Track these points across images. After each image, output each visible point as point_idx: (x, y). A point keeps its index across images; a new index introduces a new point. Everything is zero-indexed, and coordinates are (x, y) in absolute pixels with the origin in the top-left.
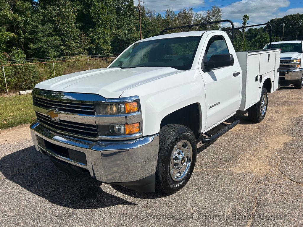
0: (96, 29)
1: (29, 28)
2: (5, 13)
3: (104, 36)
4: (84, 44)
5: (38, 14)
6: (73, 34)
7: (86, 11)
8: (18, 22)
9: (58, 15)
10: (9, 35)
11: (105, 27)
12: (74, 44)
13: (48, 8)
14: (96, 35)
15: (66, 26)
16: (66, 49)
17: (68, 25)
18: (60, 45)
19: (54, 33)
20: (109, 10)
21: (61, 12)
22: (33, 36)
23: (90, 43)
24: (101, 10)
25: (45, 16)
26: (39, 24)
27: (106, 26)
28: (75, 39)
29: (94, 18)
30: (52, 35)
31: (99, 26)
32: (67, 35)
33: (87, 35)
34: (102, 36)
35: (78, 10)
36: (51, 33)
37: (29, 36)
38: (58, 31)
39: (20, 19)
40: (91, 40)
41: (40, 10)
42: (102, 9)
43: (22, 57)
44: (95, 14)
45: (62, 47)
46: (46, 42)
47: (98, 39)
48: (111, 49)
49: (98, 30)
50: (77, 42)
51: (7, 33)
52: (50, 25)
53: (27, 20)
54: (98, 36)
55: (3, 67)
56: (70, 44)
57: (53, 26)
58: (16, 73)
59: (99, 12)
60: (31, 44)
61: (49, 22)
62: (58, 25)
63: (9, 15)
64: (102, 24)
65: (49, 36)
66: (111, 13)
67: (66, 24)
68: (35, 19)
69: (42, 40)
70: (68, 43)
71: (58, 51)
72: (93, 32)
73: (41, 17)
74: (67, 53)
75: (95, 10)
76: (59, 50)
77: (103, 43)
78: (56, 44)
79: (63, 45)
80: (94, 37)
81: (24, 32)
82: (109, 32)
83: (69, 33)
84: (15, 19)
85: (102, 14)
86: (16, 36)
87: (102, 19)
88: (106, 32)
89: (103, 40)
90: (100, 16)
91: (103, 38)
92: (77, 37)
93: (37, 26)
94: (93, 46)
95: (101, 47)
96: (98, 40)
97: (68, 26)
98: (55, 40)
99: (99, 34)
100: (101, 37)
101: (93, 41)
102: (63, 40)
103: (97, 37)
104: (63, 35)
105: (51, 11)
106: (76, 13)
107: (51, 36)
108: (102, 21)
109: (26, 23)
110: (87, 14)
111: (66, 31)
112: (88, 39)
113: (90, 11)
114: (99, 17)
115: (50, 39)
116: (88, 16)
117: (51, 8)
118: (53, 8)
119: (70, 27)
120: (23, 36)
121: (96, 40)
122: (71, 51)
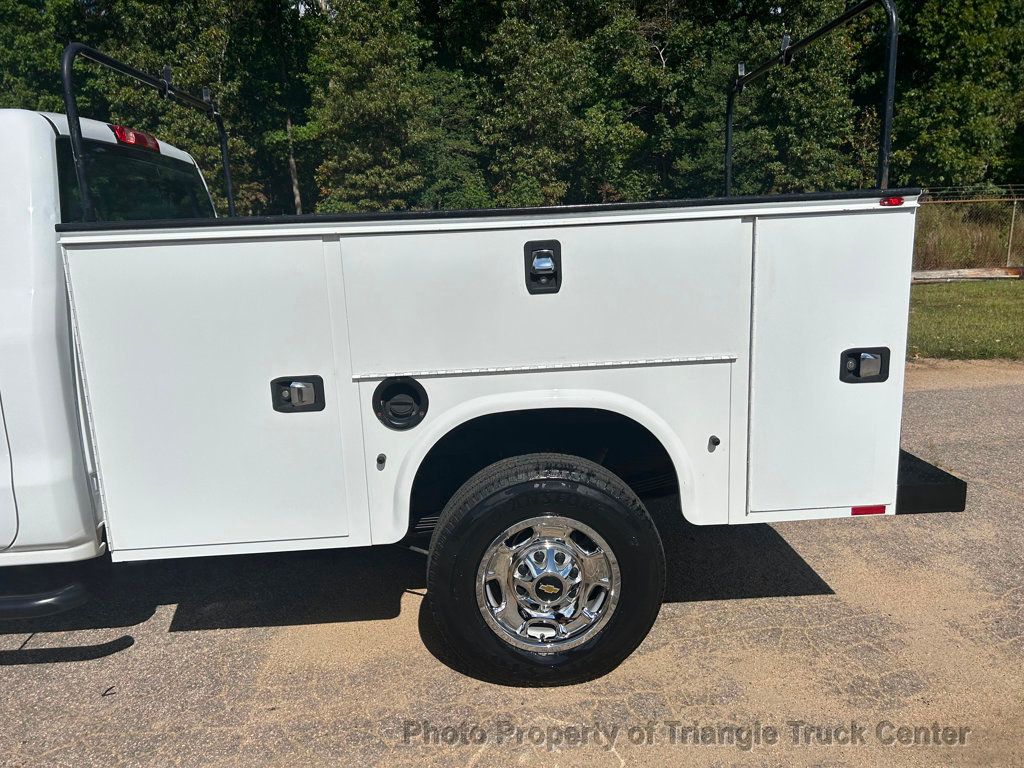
2: (624, 65)
6: (823, 117)
10: (624, 131)
14: (923, 114)
16: (787, 170)
17: (812, 85)
18: (769, 158)
19: (755, 118)
23: (895, 147)
24: (968, 13)
26: (718, 89)
29: (931, 47)
30: (753, 125)
31: (945, 78)
32: (797, 121)
34: (954, 115)
36: (746, 117)
38: (771, 111)
40: (900, 134)
44: (937, 28)
45: (776, 166)
47: (935, 126)
48: (1006, 166)
49: (938, 94)
51: (621, 127)
54: (933, 118)
57: (760, 92)
59: (957, 18)
62: (774, 89)
64: (960, 72)
67: (804, 80)
70: (797, 151)
71: (757, 180)
75: (940, 12)
76: (763, 175)
77: (955, 143)
78: (755, 156)
79: (777, 159)
80: (915, 122)
81: (674, 121)
83: (808, 115)
84: (654, 83)
85: (970, 28)
86: (641, 135)
87: (963, 45)
88: (977, 97)
90: (959, 37)
91: (957, 124)
94: (904, 156)
95: (938, 161)
96: (929, 133)
97: (810, 89)
98: (754, 143)
100: (943, 120)
101: (905, 139)
102: (781, 142)
103: (929, 120)
104: (786, 121)
106: (868, 37)
107: (747, 129)
108: (965, 56)
111: (798, 109)
114: (951, 39)
115: (741, 137)
117: (765, 31)
118: (773, 29)
119: (817, 90)
120: (669, 132)
121: (924, 135)
122: (800, 178)
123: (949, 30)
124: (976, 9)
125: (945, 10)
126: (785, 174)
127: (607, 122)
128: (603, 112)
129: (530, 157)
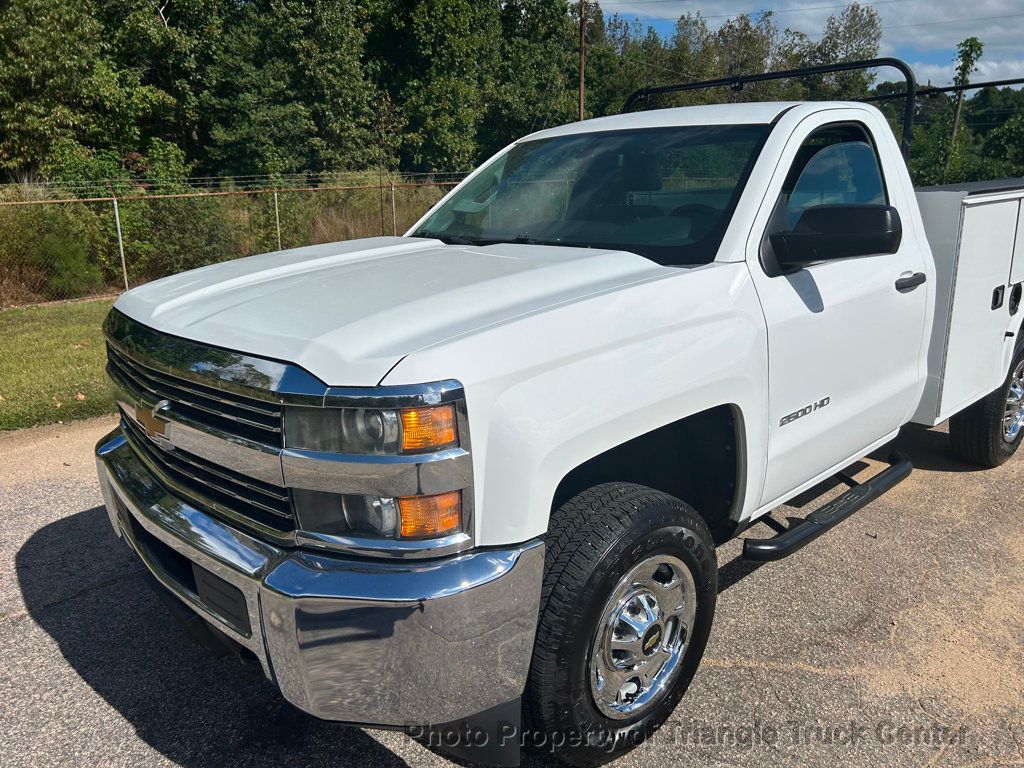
0: (428, 81)
1: (214, 75)
2: (139, 21)
3: (456, 106)
4: (388, 132)
5: (246, 28)
6: (354, 99)
7: (401, 19)
8: (178, 53)
9: (308, 32)
10: (149, 94)
11: (459, 75)
12: (355, 132)
13: (278, 6)
14: (427, 103)
15: (331, 71)
16: (327, 145)
17: (339, 66)
18: (310, 133)
19: (291, 93)
20: (478, 15)
21: (318, 22)
22: (226, 101)
23: (407, 129)
24: (450, 17)
25: (265, 33)
26: (246, 60)
27: (464, 73)
28: (357, 113)
29: (424, 44)
30: (287, 101)
31: (440, 72)
32: (332, 99)
33: (400, 101)
34: (448, 105)
35: (373, 17)
36: (281, 92)
37: (214, 101)
38: (306, 88)
39: (185, 42)
40: (411, 119)
41: (253, 15)
42: (454, 13)
43: (178, 173)
44: (429, 30)
45: (316, 141)
46: (265, 123)
47: (435, 115)
48: (478, 150)
49: (437, 84)
50: (365, 126)
51: (144, 90)
52: (280, 64)
53: (208, 46)
54: (434, 106)
55: (116, 203)
56: (342, 130)
57: (291, 68)
58: (157, 222)
59: (443, 22)
60: (219, 126)
61: (279, 56)
62: (306, 67)
63: (152, 31)
64: (451, 66)
65: (276, 102)
66: (483, 28)
67: (331, 61)
68: (233, 46)
69: (253, 117)
70: (336, 127)
71: (301, 154)
72: (417, 90)
73: (255, 39)
74: (329, 161)
75: (430, 16)
76: (306, 149)
77: (451, 129)
78: (297, 131)
79: (317, 135)
80: (421, 109)
81: (198, 87)
82: (473, 91)
83: (340, 95)
84: (169, 44)
85: (453, 31)
86: (171, 100)
87: (450, 46)
88: (462, 92)
89: (449, 121)
90: (445, 38)
91: (452, 114)
92: (366, 109)
93: (239, 69)
94: (416, 138)
95: (443, 144)
96: (433, 119)
97: (338, 70)
98: (294, 116)
99: (438, 99)
100: (443, 109)
101: (416, 123)
102: (318, 117)
103: (432, 109)
104: (321, 98)
105: (286, 18)
106: (368, 27)
107: (283, 104)
108: (452, 55)
109: (205, 59)
110: (401, 30)
111: (331, 86)
112: (400, 113)
113: (411, 20)
114: (442, 40)
115: (279, 111)
116: (407, 37)
117: (287, 7)
118: (294, 7)
119: (344, 72)
120: (193, 101)
121: (429, 120)
122: (342, 154)
123: (437, 32)
124: (455, 16)
125: (433, 13)
126: (327, 149)
127: (122, 82)
128: (114, 71)
129: (43, 116)
